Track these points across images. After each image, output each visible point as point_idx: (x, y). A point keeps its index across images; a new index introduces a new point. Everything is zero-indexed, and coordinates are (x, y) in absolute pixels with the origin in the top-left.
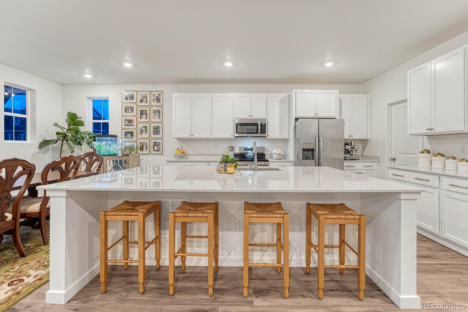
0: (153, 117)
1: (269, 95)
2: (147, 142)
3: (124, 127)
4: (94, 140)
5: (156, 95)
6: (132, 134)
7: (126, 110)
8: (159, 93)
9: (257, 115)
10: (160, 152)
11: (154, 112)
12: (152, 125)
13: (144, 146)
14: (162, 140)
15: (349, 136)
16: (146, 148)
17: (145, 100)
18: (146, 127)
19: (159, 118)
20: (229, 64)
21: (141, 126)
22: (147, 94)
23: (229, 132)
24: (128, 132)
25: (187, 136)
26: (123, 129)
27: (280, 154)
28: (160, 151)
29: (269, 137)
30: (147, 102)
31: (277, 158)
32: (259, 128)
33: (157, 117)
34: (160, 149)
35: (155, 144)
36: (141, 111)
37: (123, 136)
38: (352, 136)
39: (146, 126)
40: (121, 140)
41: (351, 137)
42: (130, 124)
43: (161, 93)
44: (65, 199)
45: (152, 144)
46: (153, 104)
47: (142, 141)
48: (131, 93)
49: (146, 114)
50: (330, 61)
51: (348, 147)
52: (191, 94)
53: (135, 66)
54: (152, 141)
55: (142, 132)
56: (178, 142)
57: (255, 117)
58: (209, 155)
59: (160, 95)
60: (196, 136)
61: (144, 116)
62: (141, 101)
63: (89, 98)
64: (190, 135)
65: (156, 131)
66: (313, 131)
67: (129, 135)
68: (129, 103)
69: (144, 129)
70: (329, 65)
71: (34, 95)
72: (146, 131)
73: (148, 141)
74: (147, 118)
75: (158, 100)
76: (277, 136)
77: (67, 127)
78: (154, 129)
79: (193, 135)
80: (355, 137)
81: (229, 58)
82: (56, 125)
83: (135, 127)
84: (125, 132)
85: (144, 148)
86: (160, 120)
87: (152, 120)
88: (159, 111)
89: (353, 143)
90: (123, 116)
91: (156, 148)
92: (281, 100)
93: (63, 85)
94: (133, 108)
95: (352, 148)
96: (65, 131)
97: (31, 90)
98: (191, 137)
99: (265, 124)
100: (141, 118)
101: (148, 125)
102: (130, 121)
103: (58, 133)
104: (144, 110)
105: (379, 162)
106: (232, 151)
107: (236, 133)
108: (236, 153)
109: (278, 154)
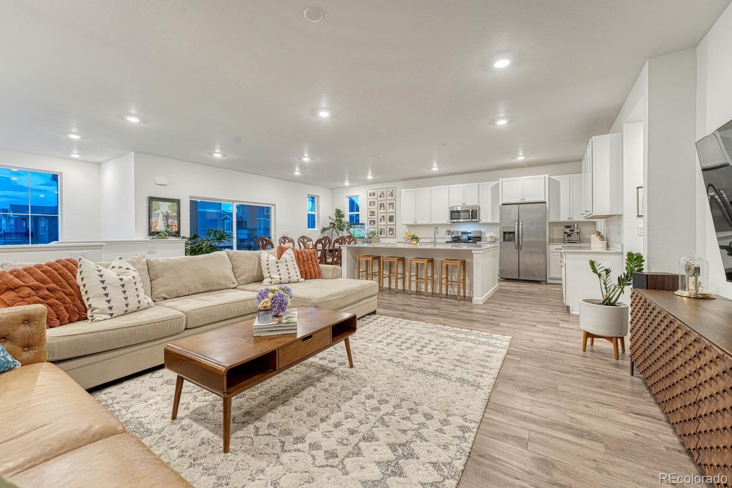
0: (389, 208)
1: (481, 184)
3: (369, 217)
4: (351, 227)
5: (391, 191)
6: (374, 221)
7: (370, 204)
8: (392, 189)
9: (471, 202)
10: (394, 236)
11: (389, 205)
12: (388, 214)
13: (383, 231)
14: (395, 226)
15: (569, 218)
16: (384, 233)
17: (383, 195)
18: (383, 216)
19: (393, 209)
20: (435, 169)
21: (380, 215)
22: (384, 191)
23: (445, 218)
24: (372, 221)
25: (412, 223)
29: (481, 222)
30: (384, 197)
32: (471, 214)
33: (391, 208)
34: (393, 233)
35: (390, 229)
36: (380, 204)
37: (369, 224)
40: (367, 227)
41: (572, 220)
42: (373, 215)
43: (394, 189)
44: (346, 250)
45: (388, 229)
46: (389, 198)
47: (381, 227)
48: (373, 191)
49: (384, 207)
51: (568, 230)
52: (416, 189)
54: (389, 227)
55: (381, 220)
56: (407, 227)
57: (468, 204)
59: (393, 190)
60: (419, 223)
61: (382, 208)
62: (380, 197)
63: (347, 197)
64: (415, 222)
65: (391, 219)
66: (514, 216)
67: (372, 223)
68: (372, 199)
69: (382, 218)
70: (521, 158)
72: (384, 219)
73: (385, 227)
74: (384, 210)
75: (392, 194)
76: (490, 221)
77: (335, 219)
78: (389, 218)
80: (575, 219)
82: (330, 218)
83: (376, 217)
84: (370, 221)
85: (383, 233)
86: (394, 211)
87: (388, 211)
88: (392, 204)
89: (576, 225)
90: (369, 209)
91: (391, 232)
92: (492, 187)
93: (332, 189)
94: (375, 202)
95: (570, 231)
96: (334, 221)
97: (317, 196)
99: (477, 210)
100: (380, 210)
101: (385, 215)
102: (373, 213)
103: (331, 223)
104: (382, 204)
106: (449, 234)
107: (451, 219)
108: (453, 236)
109: (491, 237)
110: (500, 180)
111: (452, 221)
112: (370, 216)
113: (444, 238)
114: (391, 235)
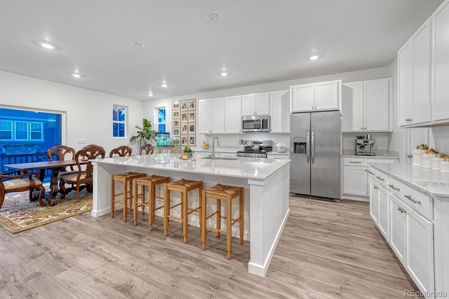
0: (190, 119)
1: (272, 93)
2: (186, 137)
3: (174, 126)
4: (156, 136)
5: (192, 102)
6: (178, 131)
7: (174, 115)
8: (193, 100)
9: (262, 112)
10: (194, 145)
11: (190, 115)
13: (185, 140)
14: (195, 135)
15: (362, 129)
16: (186, 141)
17: (185, 106)
19: (193, 119)
20: (224, 75)
21: (183, 125)
22: (186, 102)
23: (238, 129)
24: (176, 130)
25: (208, 132)
26: (173, 128)
27: (282, 147)
28: (194, 143)
29: (272, 132)
30: (186, 108)
31: (280, 151)
32: (261, 123)
33: (192, 119)
34: (194, 142)
35: (191, 138)
36: (183, 114)
37: (173, 133)
38: (365, 128)
40: (172, 136)
41: (365, 130)
42: (177, 124)
43: (194, 100)
44: (97, 166)
45: (189, 139)
46: (190, 109)
47: (184, 136)
49: (186, 117)
50: (314, 54)
51: (360, 141)
52: (211, 99)
53: (169, 86)
54: (190, 136)
55: (183, 130)
57: (259, 114)
58: (227, 147)
59: (194, 102)
60: (214, 132)
62: (183, 108)
63: (156, 108)
64: (210, 132)
65: (192, 129)
66: (306, 125)
67: (176, 132)
70: (314, 58)
71: (128, 109)
72: (186, 128)
73: (187, 136)
74: (186, 120)
75: (193, 106)
76: (280, 131)
77: (143, 128)
78: (190, 127)
79: (212, 132)
80: (369, 129)
81: (224, 70)
82: (137, 127)
83: (179, 126)
84: (174, 130)
85: (185, 141)
86: (194, 121)
87: (190, 121)
88: (193, 114)
89: (369, 136)
90: (173, 119)
92: (282, 96)
93: (143, 101)
94: (178, 113)
95: (364, 142)
96: (142, 130)
97: (126, 107)
98: (210, 133)
99: (267, 120)
100: (183, 120)
101: (187, 125)
102: (177, 122)
103: (138, 132)
104: (184, 114)
105: (399, 159)
106: (242, 144)
107: (243, 129)
108: (246, 146)
109: (281, 147)
110: (291, 87)
111: (245, 130)
112: (174, 125)
113: (238, 147)
114: (192, 143)
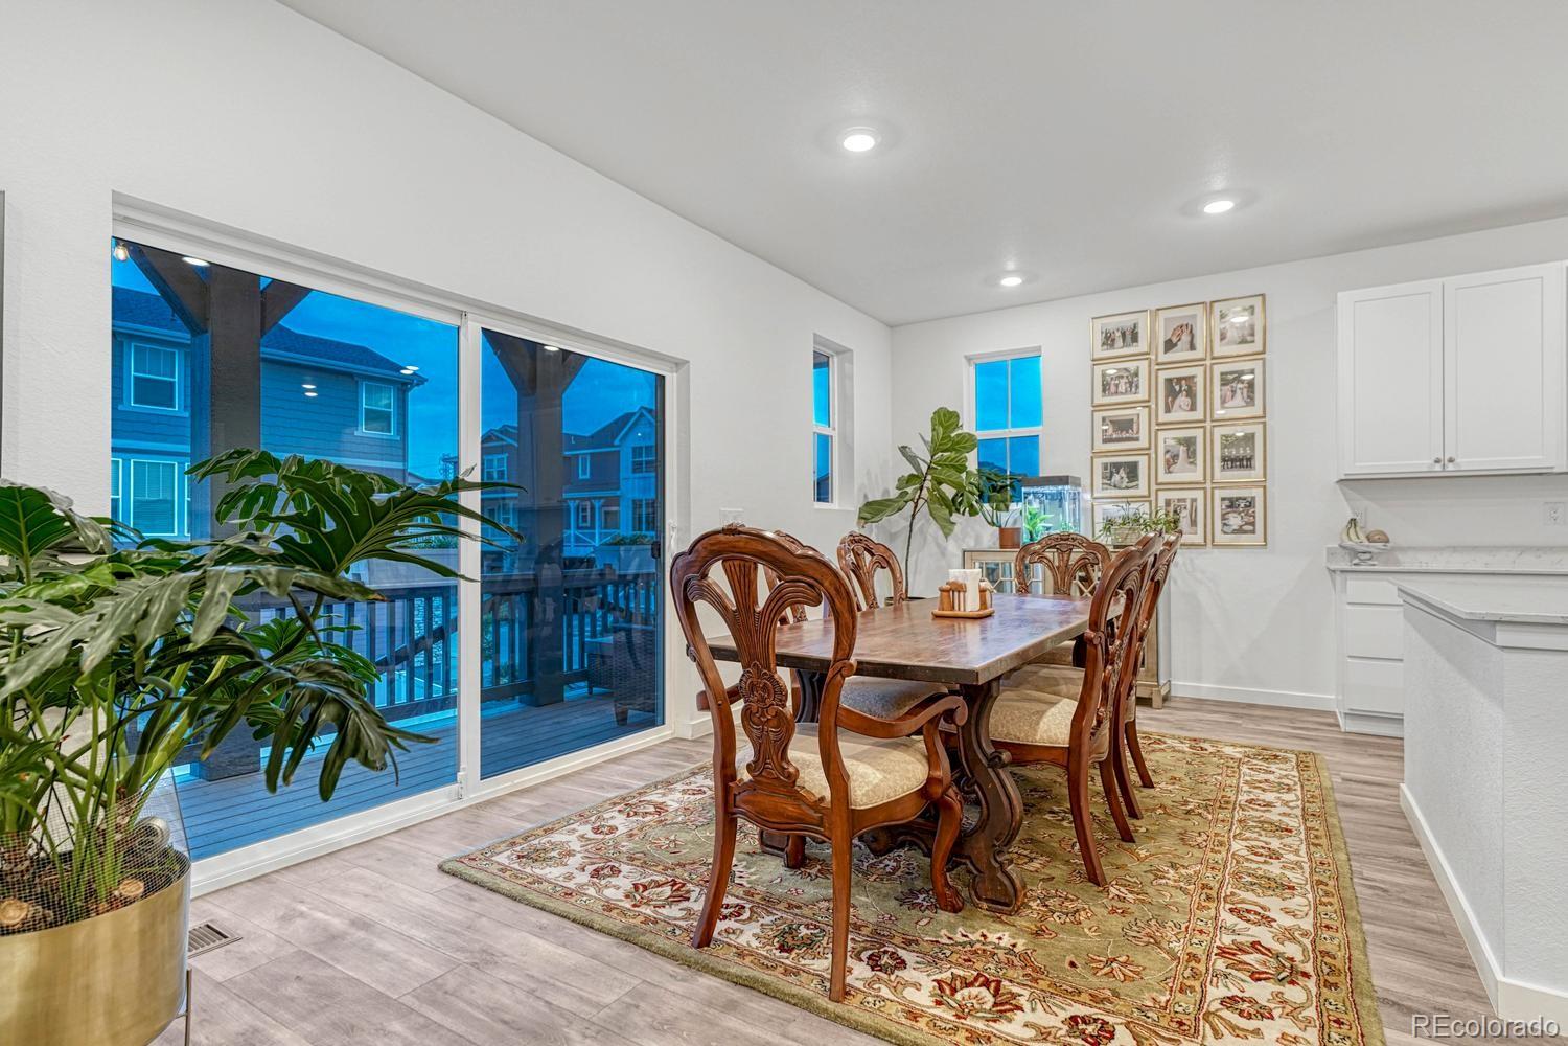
0: (1223, 401)
2: (1194, 500)
3: (1100, 446)
7: (1105, 385)
8: (1248, 303)
10: (1257, 538)
11: (1225, 382)
12: (1219, 432)
13: (1184, 513)
14: (1265, 487)
16: (1194, 523)
17: (1186, 338)
18: (1189, 443)
19: (1250, 401)
21: (1167, 438)
22: (1194, 316)
24: (1117, 466)
25: (1418, 465)
26: (1096, 454)
28: (1253, 532)
30: (1192, 347)
33: (1239, 400)
34: (1253, 524)
35: (1232, 504)
36: (1169, 381)
37: (1098, 480)
39: (1190, 438)
40: (1088, 496)
42: (1124, 435)
45: (1219, 506)
46: (1222, 349)
47: (1174, 495)
48: (1126, 322)
49: (1191, 394)
52: (1440, 280)
54: (1219, 494)
55: (1171, 461)
56: (1345, 494)
59: (1252, 310)
60: (1472, 463)
61: (1183, 400)
62: (1170, 345)
63: (969, 359)
64: (1438, 461)
65: (1238, 452)
68: (1118, 359)
69: (1182, 449)
71: (847, 365)
72: (1192, 454)
73: (1199, 495)
74: (1193, 408)
75: (1245, 330)
77: (928, 457)
78: (1224, 447)
79: (1451, 462)
82: (902, 452)
83: (1142, 443)
84: (1105, 466)
85: (1184, 524)
86: (1257, 410)
87: (1220, 413)
88: (1245, 378)
90: (1097, 408)
91: (1235, 520)
93: (891, 326)
94: (1137, 374)
96: (927, 469)
97: (840, 350)
98: (1438, 467)
100: (1168, 410)
101: (1197, 433)
102: (1124, 426)
103: (904, 479)
104: (1179, 380)
112: (1105, 441)
114: (1240, 531)
